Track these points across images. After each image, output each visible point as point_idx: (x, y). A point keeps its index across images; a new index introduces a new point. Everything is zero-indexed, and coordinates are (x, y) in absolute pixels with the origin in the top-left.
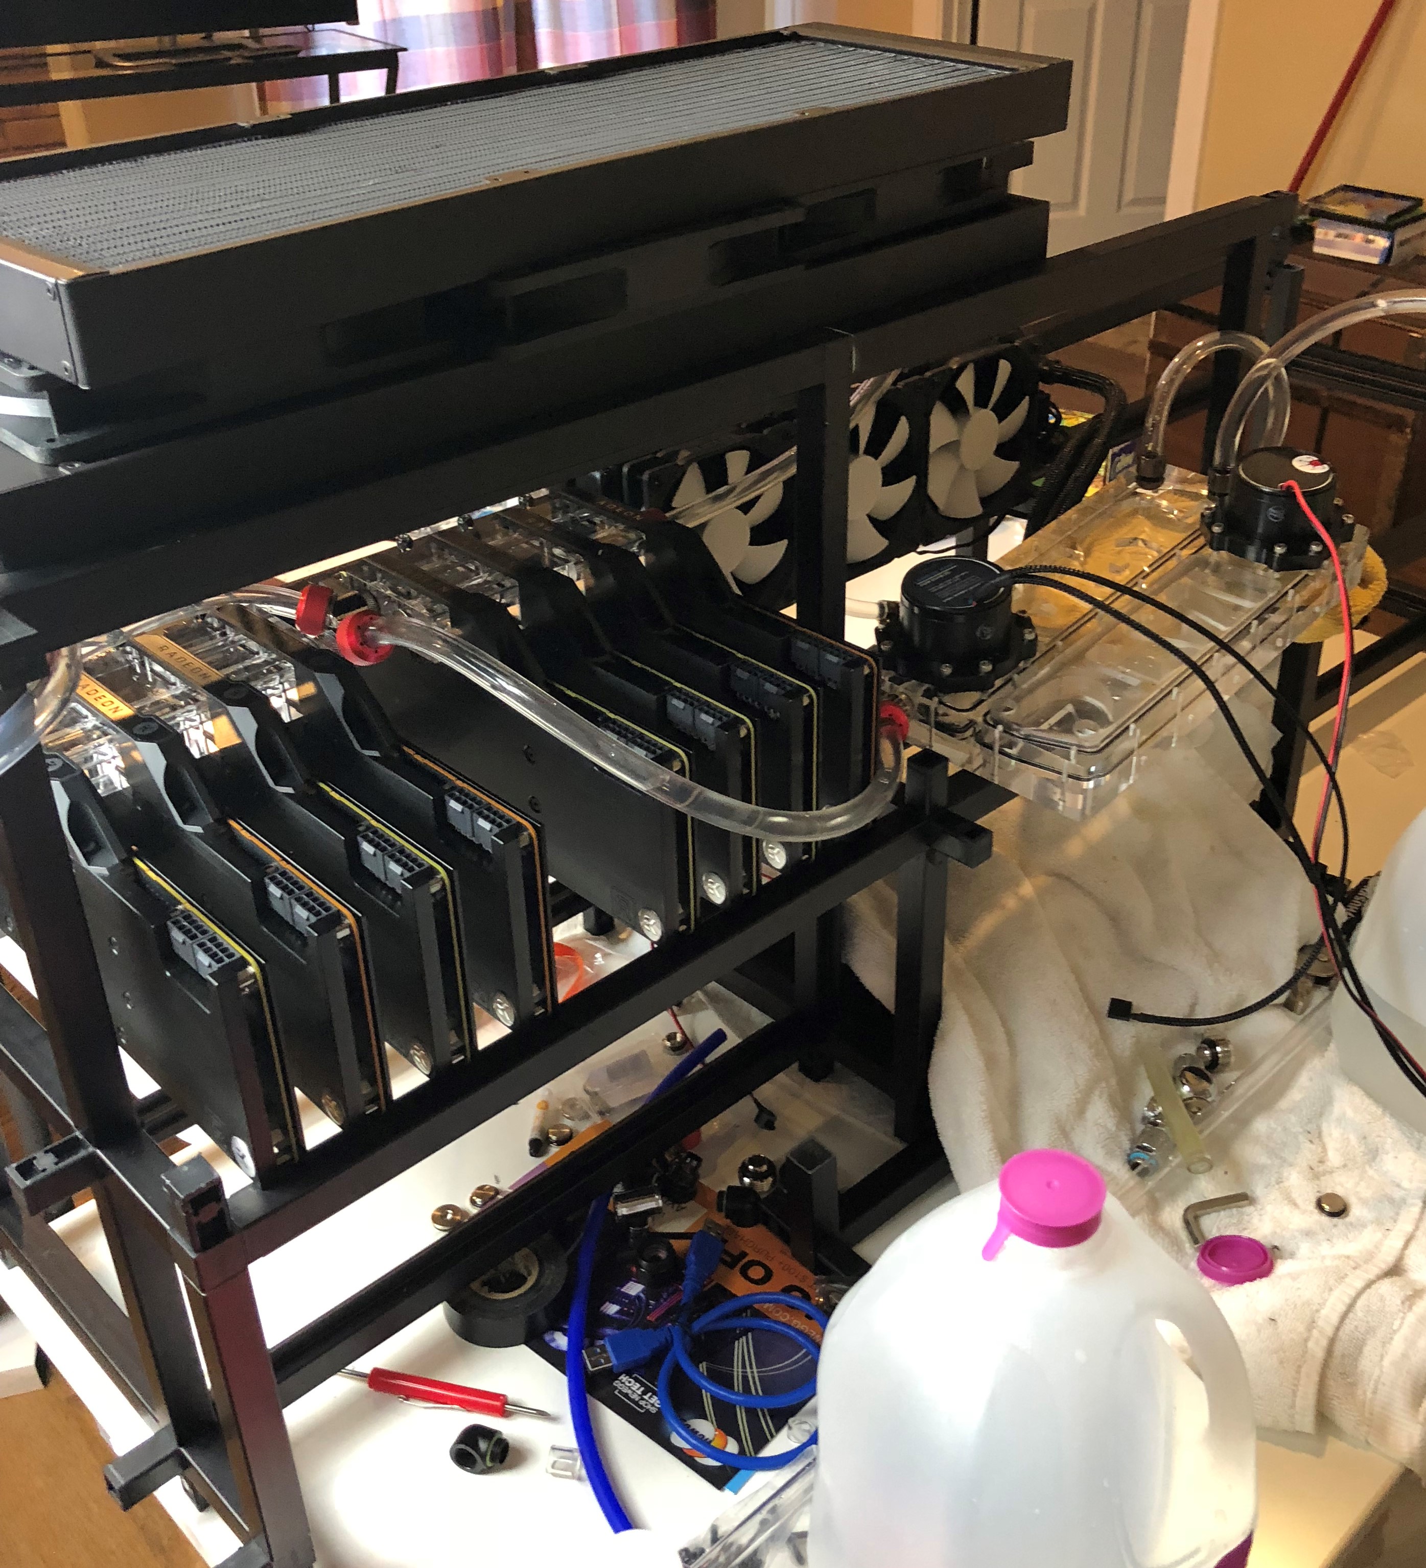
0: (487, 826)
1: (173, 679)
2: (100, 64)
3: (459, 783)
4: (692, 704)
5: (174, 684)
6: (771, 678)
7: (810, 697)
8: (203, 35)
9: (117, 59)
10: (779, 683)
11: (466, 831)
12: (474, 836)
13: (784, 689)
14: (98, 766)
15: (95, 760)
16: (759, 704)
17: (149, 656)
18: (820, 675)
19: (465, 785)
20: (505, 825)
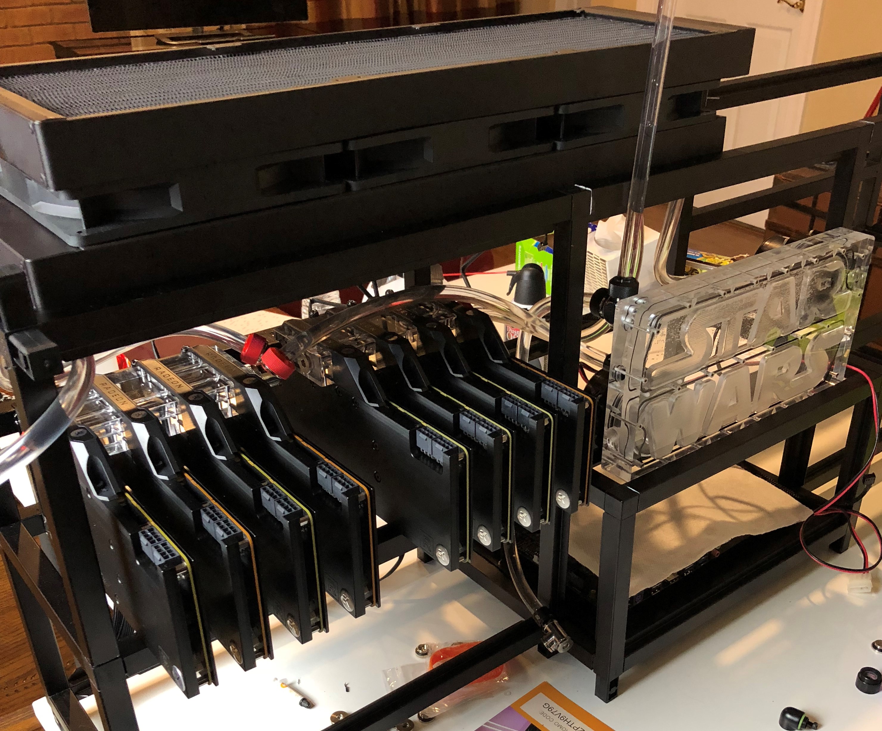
0: (340, 487)
1: (162, 387)
2: (160, 43)
3: (326, 460)
4: (474, 420)
5: (163, 390)
6: (526, 407)
7: (550, 420)
8: (218, 27)
9: (169, 40)
10: (530, 410)
11: (328, 490)
12: (332, 492)
13: (533, 414)
14: (114, 436)
15: (112, 432)
16: (518, 423)
17: (149, 373)
18: (558, 407)
19: (330, 462)
20: (350, 487)
